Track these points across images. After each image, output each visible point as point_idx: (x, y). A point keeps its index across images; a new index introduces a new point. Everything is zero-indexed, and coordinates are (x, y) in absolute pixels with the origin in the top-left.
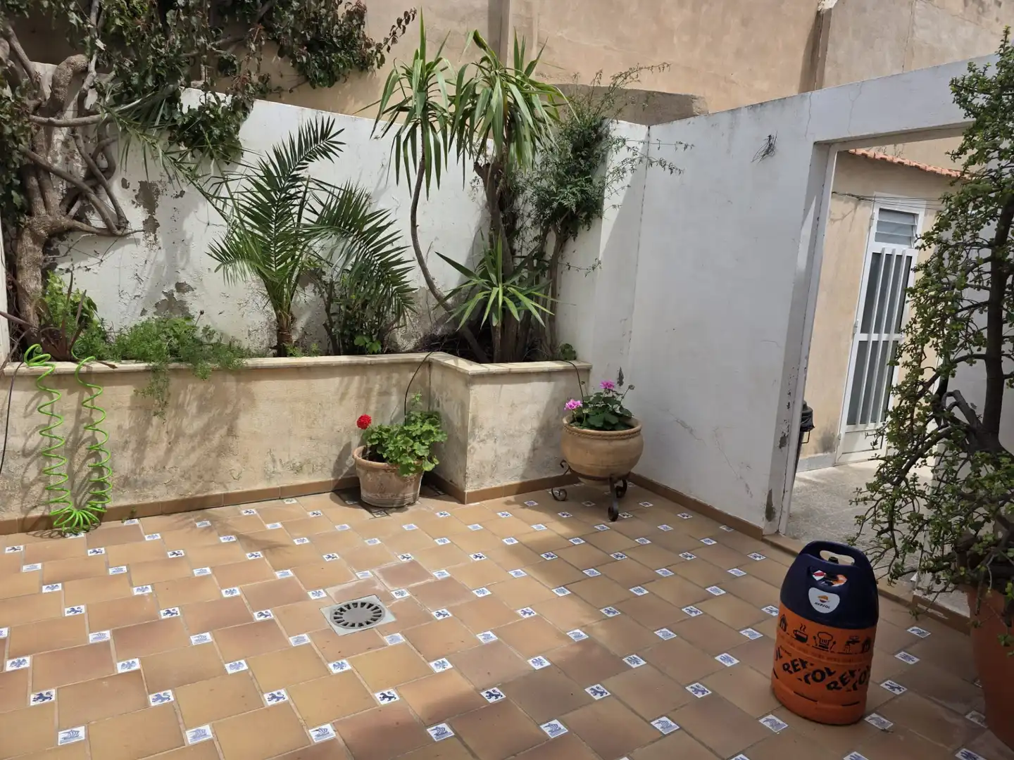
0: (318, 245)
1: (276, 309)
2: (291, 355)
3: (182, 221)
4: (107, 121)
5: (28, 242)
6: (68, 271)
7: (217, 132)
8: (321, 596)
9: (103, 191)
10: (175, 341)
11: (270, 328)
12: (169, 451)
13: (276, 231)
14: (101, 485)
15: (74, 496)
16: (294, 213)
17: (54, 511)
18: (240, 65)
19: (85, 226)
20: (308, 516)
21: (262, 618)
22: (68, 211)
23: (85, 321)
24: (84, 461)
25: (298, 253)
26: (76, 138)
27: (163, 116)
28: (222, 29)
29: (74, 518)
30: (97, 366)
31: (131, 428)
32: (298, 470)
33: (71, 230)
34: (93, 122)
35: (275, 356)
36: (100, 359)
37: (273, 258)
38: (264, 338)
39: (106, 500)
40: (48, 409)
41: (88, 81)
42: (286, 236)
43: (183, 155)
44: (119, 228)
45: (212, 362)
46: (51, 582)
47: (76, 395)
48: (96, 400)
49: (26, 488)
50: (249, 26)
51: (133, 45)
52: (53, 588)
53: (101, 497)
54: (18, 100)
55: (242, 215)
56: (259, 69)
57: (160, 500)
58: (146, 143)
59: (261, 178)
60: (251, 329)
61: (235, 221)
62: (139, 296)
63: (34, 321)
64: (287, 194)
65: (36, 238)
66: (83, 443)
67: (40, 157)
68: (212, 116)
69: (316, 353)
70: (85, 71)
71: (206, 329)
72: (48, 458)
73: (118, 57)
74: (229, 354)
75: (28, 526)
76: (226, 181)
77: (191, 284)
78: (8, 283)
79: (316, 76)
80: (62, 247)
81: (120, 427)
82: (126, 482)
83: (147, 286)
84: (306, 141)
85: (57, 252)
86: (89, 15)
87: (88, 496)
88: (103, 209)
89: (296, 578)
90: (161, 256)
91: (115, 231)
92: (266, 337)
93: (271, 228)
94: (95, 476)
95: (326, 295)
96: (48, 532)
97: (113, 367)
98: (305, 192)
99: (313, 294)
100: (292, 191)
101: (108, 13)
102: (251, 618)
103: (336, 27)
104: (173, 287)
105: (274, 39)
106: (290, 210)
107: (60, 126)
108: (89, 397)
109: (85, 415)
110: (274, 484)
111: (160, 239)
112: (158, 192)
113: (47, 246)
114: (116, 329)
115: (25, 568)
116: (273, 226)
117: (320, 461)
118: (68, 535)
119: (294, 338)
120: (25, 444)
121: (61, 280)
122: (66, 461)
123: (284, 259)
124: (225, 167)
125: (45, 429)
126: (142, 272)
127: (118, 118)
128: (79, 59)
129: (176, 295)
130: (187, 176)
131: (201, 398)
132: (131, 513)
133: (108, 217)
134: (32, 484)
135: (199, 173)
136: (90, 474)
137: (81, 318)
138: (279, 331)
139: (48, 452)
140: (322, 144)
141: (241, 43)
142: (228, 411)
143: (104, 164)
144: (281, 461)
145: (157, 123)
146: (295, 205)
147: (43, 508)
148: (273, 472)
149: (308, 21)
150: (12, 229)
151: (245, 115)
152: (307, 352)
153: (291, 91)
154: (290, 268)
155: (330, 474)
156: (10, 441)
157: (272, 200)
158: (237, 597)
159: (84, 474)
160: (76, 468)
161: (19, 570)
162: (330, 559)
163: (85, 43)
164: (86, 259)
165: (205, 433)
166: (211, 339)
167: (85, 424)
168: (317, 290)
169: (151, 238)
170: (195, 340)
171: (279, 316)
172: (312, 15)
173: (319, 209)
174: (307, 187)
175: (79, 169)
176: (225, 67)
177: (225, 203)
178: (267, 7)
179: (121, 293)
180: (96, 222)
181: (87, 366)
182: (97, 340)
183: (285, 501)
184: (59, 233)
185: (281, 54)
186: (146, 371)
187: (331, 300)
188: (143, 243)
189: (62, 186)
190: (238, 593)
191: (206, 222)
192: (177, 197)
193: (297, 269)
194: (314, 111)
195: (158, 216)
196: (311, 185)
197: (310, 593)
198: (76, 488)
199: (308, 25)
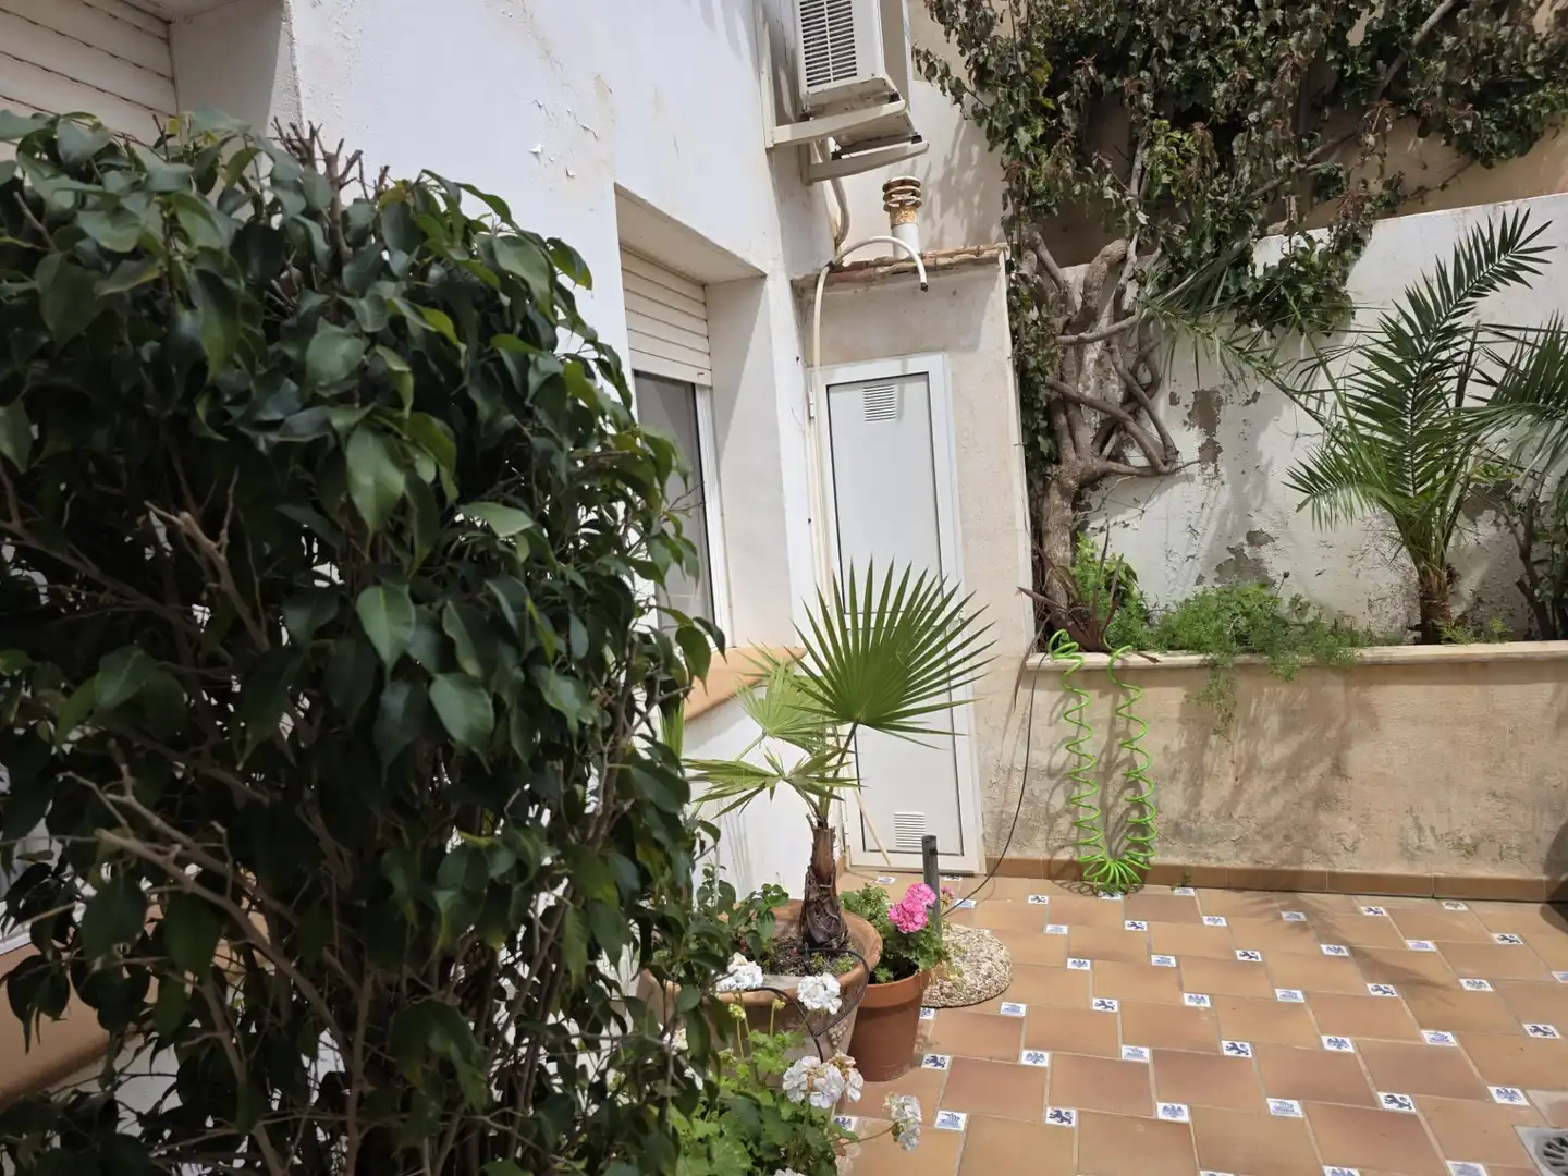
0: (1498, 440)
1: (1416, 561)
2: (1449, 641)
3: (1255, 438)
4: (1149, 319)
5: (1055, 498)
6: (1102, 530)
7: (1308, 290)
8: (1517, 1102)
9: (1144, 415)
10: (1243, 622)
11: (1408, 592)
12: (1238, 790)
13: (1414, 428)
14: (1142, 828)
15: (1109, 839)
16: (1448, 393)
17: (1084, 856)
18: (1348, 175)
19: (1122, 467)
20: (1491, 940)
21: (1394, 1107)
22: (1101, 450)
23: (1122, 596)
24: (1121, 792)
25: (1456, 461)
26: (1111, 352)
27: (1226, 289)
28: (1319, 130)
29: (1108, 871)
30: (1136, 659)
31: (1181, 752)
32: (1471, 851)
33: (1105, 474)
34: (1132, 325)
35: (1417, 642)
36: (1140, 649)
37: (1409, 475)
38: (1400, 610)
39: (1149, 853)
40: (1075, 716)
41: (1127, 272)
42: (1432, 433)
43: (1259, 336)
44: (1165, 463)
45: (1303, 653)
46: (1079, 955)
47: (1110, 697)
48: (1134, 705)
49: (1052, 819)
50: (1366, 109)
51: (1186, 204)
52: (1081, 964)
53: (1143, 847)
54: (1045, 321)
55: (1352, 412)
56: (1382, 172)
57: (1227, 865)
58: (1199, 335)
59: (1385, 345)
60: (1373, 598)
61: (1340, 423)
62: (1193, 557)
63: (1062, 601)
64: (1432, 361)
65: (1064, 492)
66: (1118, 766)
67: (1068, 387)
68: (1301, 269)
69: (1503, 637)
70: (1124, 259)
71: (1295, 600)
72: (1077, 783)
73: (1165, 226)
74: (1331, 640)
75: (1054, 871)
76: (1323, 364)
77: (1270, 531)
78: (1034, 552)
79: (1492, 146)
80: (1094, 499)
81: (1166, 748)
82: (1177, 831)
83: (1205, 543)
84: (1469, 263)
85: (1088, 506)
86: (1128, 183)
87: (1126, 843)
88: (1146, 441)
89: (1464, 1052)
90: (1225, 496)
91: (1162, 467)
92: (1401, 610)
93: (1404, 424)
94: (1135, 814)
95: (1521, 530)
96: (1078, 884)
97: (1155, 660)
98: (1470, 353)
99: (1493, 530)
100: (1444, 355)
101: (1152, 173)
102: (1374, 1102)
103: (1532, 47)
104: (1243, 540)
105: (1410, 112)
106: (1440, 387)
107: (1092, 341)
108: (1126, 703)
109: (1121, 727)
110: (1420, 870)
111: (1222, 470)
112: (1220, 402)
113: (1077, 500)
114: (1162, 605)
115: (1049, 928)
116: (1408, 421)
117: (1514, 841)
118: (1101, 893)
119: (1456, 611)
120: (1050, 761)
121: (1094, 542)
122: (1097, 789)
123: (1431, 473)
124: (1325, 342)
125: (1072, 744)
126: (1198, 522)
127: (1161, 312)
128: (1115, 248)
129: (1247, 550)
130: (1259, 369)
131: (1285, 711)
132: (1181, 877)
133: (1152, 449)
134: (1059, 815)
135: (1278, 360)
136: (1127, 811)
137: (1118, 591)
138: (1422, 598)
139: (1076, 774)
140: (1503, 260)
141: (1353, 140)
142: (1332, 733)
143: (1146, 377)
144: (1433, 829)
145: (1216, 303)
146: (1449, 378)
147: (1071, 849)
148: (1418, 848)
149: (1475, 58)
150: (1039, 485)
151: (1357, 251)
152: (1483, 635)
153: (1443, 187)
154: (1440, 488)
155: (1540, 869)
156: (1034, 754)
157: (1406, 379)
158: (1348, 1055)
159: (1120, 811)
160: (1110, 800)
161: (1042, 929)
162: (1539, 1035)
163: (1124, 222)
164: (1123, 512)
165: (1294, 768)
166: (1303, 615)
167: (1120, 740)
168: (1502, 520)
169: (1211, 470)
170: (1275, 619)
171: (1423, 574)
172: (1483, 46)
173: (1497, 374)
174: (1473, 343)
175: (1116, 391)
176: (1325, 186)
177: (1321, 400)
178: (1395, 67)
179: (1169, 554)
180: (1136, 458)
181: (1122, 659)
182: (1134, 624)
183: (1444, 903)
184: (1092, 481)
185: (1422, 133)
186: (1201, 667)
187: (1532, 536)
188: (1199, 479)
189: (1094, 419)
190: (1349, 1048)
191: (1294, 432)
192: (1248, 403)
193: (1457, 488)
194: (1490, 207)
195: (1221, 436)
196: (1481, 337)
197: (1493, 1090)
198: (1110, 833)
199: (1476, 64)
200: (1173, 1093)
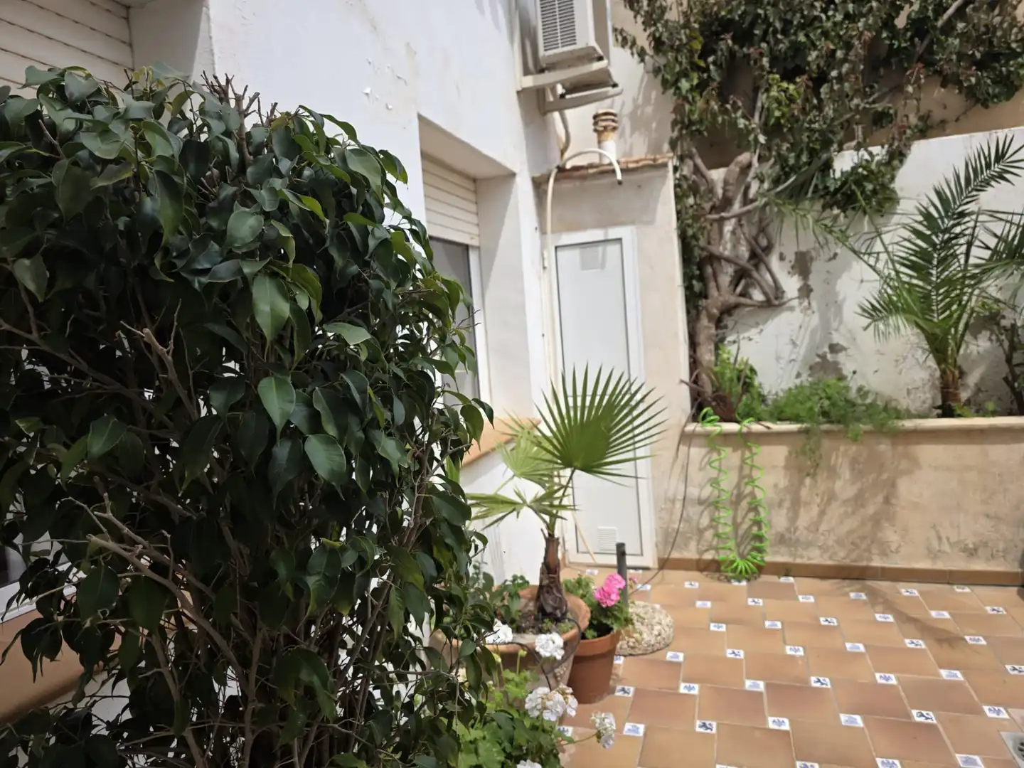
0: (993, 287)
1: (939, 363)
2: (959, 416)
3: (835, 284)
4: (766, 205)
5: (704, 321)
6: (734, 342)
7: (869, 187)
8: (1001, 716)
9: (763, 268)
10: (826, 403)
11: (933, 384)
12: (822, 513)
13: (938, 278)
14: (760, 538)
15: (738, 545)
16: (961, 253)
17: (721, 556)
18: (896, 113)
19: (747, 301)
20: (986, 611)
21: (922, 719)
22: (735, 290)
23: (747, 386)
24: (746, 515)
25: (965, 298)
26: (741, 226)
27: (816, 186)
28: (877, 82)
29: (736, 567)
30: (756, 427)
31: (786, 488)
32: (972, 553)
33: (737, 306)
34: (756, 209)
35: (939, 416)
36: (759, 420)
37: (934, 308)
38: (928, 396)
39: (764, 555)
40: (716, 464)
41: (752, 173)
42: (949, 282)
43: (836, 218)
44: (776, 298)
45: (864, 424)
46: (718, 621)
47: (739, 453)
48: (755, 457)
49: (701, 532)
50: (906, 70)
51: (790, 130)
52: (719, 627)
53: (760, 550)
54: (699, 205)
55: (898, 266)
56: (918, 110)
57: (814, 562)
58: (799, 216)
59: (920, 223)
60: (910, 387)
61: (889, 274)
62: (794, 360)
63: (708, 389)
64: (951, 234)
65: (710, 317)
66: (745, 497)
67: (714, 249)
68: (865, 173)
69: (994, 414)
70: (749, 166)
71: (860, 389)
72: (717, 508)
73: (777, 145)
74: (883, 415)
75: (702, 566)
76: (879, 235)
77: (843, 343)
78: (691, 357)
79: (988, 94)
80: (729, 321)
81: (776, 486)
82: (782, 540)
83: (802, 350)
84: (975, 170)
85: (726, 327)
86: (753, 116)
87: (749, 547)
88: (764, 284)
89: (967, 685)
90: (815, 320)
91: (774, 302)
92: (928, 395)
93: (931, 275)
94: (755, 529)
95: (1006, 344)
96: (717, 575)
97: (768, 428)
98: (975, 227)
99: (988, 344)
100: (958, 230)
101: (768, 109)
102: (909, 716)
103: (1015, 30)
104: (826, 349)
105: (936, 72)
106: (955, 251)
107: (728, 219)
108: (750, 456)
109: (746, 471)
110: (940, 565)
111: (814, 304)
112: (812, 259)
113: (719, 323)
114: (774, 392)
115: (699, 603)
116: (934, 272)
117: (1001, 546)
118: (733, 581)
119: (964, 395)
120: (700, 493)
121: (730, 351)
122: (731, 513)
123: (948, 306)
124: (880, 221)
125: (714, 482)
126: (797, 338)
127: (774, 201)
128: (744, 158)
129: (829, 356)
130: (838, 238)
131: (854, 462)
132: (785, 570)
133: (767, 290)
134: (706, 529)
135: (850, 233)
136: (750, 527)
137: (745, 383)
138: (942, 388)
139: (717, 502)
140: (996, 168)
141: (898, 89)
142: (885, 476)
143: (764, 242)
144: (948, 539)
145: (809, 195)
146: (962, 245)
147: (713, 552)
148: (939, 551)
149: (979, 37)
150: (694, 312)
151: (901, 162)
152: (981, 412)
153: (957, 120)
154: (955, 316)
155: (1016, 564)
156: (690, 490)
157: (934, 245)
158: (892, 686)
159: (745, 526)
160: (739, 520)
161: (694, 604)
162: (1016, 672)
163: (749, 141)
164: (746, 330)
165: (859, 501)
166: (865, 399)
167: (746, 480)
168: (994, 337)
169: (806, 303)
170: (847, 401)
171: (943, 372)
172: (983, 29)
173: (992, 242)
174: (976, 221)
175: (744, 251)
176: (880, 119)
177: (877, 260)
178: (926, 42)
179: (778, 358)
180: (758, 296)
181: (748, 427)
182: (756, 404)
183: (955, 587)
184: (728, 310)
185: (944, 85)
186: (799, 432)
187: (1013, 348)
188: (798, 310)
189: (730, 270)
190: (893, 681)
191: (860, 279)
192: (830, 260)
193: (965, 316)
194: (987, 133)
195: (813, 281)
196: (981, 218)
197: (986, 708)
198: (739, 540)
199: (978, 41)
200: (780, 712)
